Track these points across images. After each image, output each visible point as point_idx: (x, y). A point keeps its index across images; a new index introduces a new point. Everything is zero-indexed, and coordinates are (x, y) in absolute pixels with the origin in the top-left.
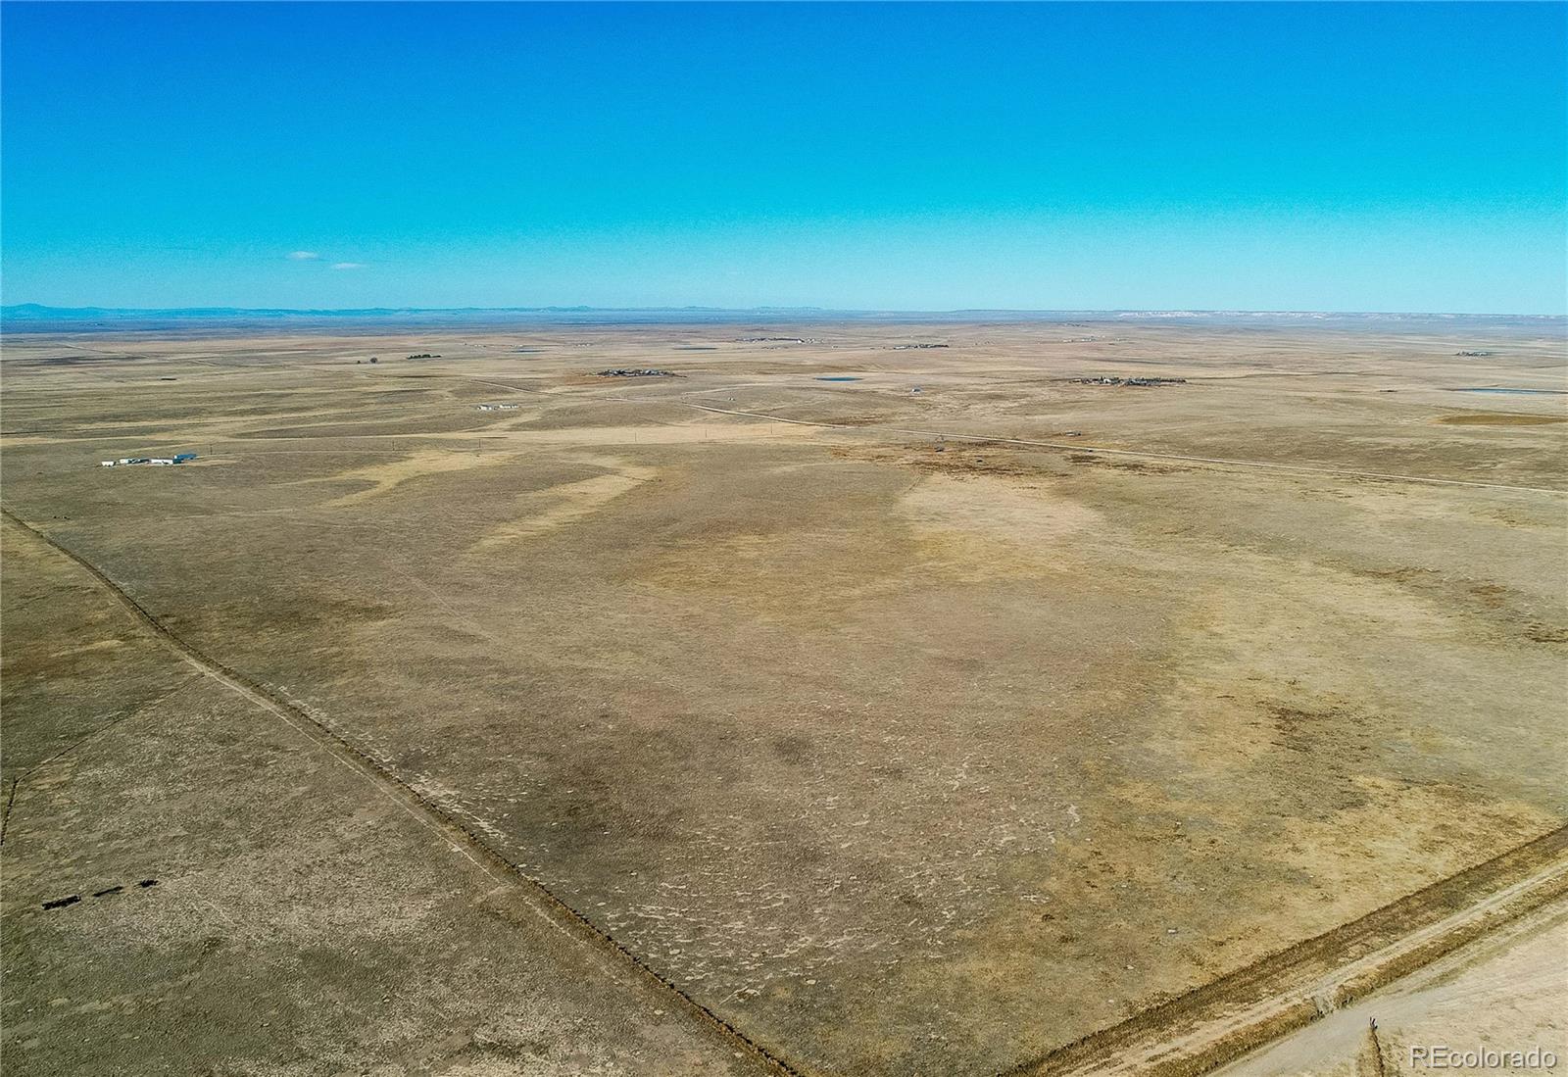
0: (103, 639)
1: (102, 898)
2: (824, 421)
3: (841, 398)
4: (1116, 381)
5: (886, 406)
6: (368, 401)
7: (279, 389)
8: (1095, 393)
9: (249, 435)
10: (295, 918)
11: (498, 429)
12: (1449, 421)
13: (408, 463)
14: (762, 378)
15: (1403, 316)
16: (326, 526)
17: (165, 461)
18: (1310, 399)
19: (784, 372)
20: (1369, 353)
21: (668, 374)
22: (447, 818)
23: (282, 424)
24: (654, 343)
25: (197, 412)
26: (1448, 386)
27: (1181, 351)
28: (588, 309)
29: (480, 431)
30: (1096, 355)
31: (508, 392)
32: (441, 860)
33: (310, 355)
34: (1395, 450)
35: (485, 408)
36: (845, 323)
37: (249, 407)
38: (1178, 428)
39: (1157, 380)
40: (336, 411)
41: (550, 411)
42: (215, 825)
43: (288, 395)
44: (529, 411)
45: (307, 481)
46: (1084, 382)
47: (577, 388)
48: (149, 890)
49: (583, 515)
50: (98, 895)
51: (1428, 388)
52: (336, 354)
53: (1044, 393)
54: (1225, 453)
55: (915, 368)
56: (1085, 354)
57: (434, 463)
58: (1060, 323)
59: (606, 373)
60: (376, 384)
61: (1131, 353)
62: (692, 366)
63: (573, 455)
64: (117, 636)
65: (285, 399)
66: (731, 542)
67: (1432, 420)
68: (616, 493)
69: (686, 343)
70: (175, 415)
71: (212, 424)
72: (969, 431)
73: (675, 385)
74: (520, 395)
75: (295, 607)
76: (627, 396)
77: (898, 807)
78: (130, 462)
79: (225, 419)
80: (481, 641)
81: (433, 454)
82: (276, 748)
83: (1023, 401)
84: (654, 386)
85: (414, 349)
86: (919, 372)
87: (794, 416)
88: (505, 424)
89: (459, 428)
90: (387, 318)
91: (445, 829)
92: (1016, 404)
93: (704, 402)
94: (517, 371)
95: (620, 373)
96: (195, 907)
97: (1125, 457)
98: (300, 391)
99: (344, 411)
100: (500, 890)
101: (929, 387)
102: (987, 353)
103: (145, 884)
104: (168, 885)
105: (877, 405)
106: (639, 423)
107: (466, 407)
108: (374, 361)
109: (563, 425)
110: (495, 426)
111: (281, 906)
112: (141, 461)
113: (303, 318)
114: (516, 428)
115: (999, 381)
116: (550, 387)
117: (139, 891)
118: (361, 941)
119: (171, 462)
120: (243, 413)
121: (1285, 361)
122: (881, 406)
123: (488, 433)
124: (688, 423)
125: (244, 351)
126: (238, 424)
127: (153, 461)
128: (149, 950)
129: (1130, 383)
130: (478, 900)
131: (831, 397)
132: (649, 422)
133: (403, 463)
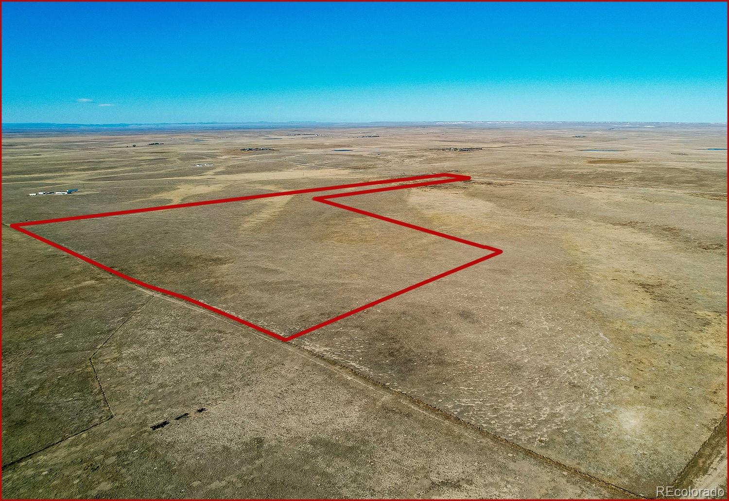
0: (85, 281)
1: (181, 419)
2: (350, 168)
3: (350, 158)
4: (456, 149)
5: (370, 161)
6: (142, 164)
7: (97, 159)
8: (450, 154)
9: (94, 180)
10: (292, 422)
11: (209, 175)
12: (590, 162)
13: (179, 190)
14: (310, 150)
15: (543, 122)
16: (166, 221)
17: (63, 193)
18: (535, 155)
19: (318, 148)
20: (541, 137)
21: (271, 150)
22: (335, 363)
23: (106, 174)
24: (255, 137)
25: (61, 170)
26: (578, 149)
27: (471, 137)
28: (217, 123)
29: (201, 176)
30: (439, 139)
31: (204, 159)
32: (346, 384)
33: (101, 144)
34: (582, 174)
35: (199, 166)
36: (329, 128)
37: (86, 167)
38: (495, 167)
39: (471, 149)
40: (129, 168)
41: (228, 166)
42: (215, 375)
43: (102, 162)
44: (218, 166)
45: (138, 200)
46: (443, 150)
47: (234, 156)
48: (203, 414)
49: (279, 211)
50: (178, 419)
51: (571, 150)
52: (113, 143)
53: (430, 155)
54: (519, 177)
55: (372, 146)
56: (434, 139)
57: (192, 190)
58: (417, 127)
59: (244, 150)
60: (142, 156)
61: (452, 138)
62: (278, 146)
63: (252, 185)
64: (92, 278)
65: (104, 163)
66: (352, 221)
67: (583, 163)
68: (286, 202)
69: (268, 137)
70: (50, 171)
71: (72, 175)
72: (412, 171)
73: (276, 154)
74: (210, 160)
75: (176, 260)
76: (258, 158)
77: (532, 340)
78: (44, 194)
79: (77, 173)
80: (281, 273)
81: (188, 186)
82: (220, 332)
83: (425, 158)
84: (266, 155)
85: (149, 141)
86: (373, 147)
87: (336, 166)
88: (211, 172)
89: (192, 175)
90: (127, 127)
91: (336, 368)
92: (422, 159)
93: (294, 161)
94: (203, 150)
95: (250, 149)
96: (236, 422)
97: (482, 180)
98: (107, 160)
99: (133, 168)
100: (386, 398)
101: (383, 153)
102: (395, 139)
103: (200, 411)
104: (212, 410)
105: (367, 161)
106: (270, 170)
107: (189, 165)
108: (134, 146)
109: (238, 172)
110: (207, 173)
111: (281, 416)
112: (50, 193)
113: (87, 128)
114: (217, 174)
115: (409, 150)
116: (221, 156)
117: (198, 414)
118: (337, 432)
119: (66, 193)
120: (84, 170)
121: (513, 141)
122: (368, 161)
123: (207, 176)
124: (291, 170)
125: (67, 142)
126: (85, 175)
127: (57, 193)
128: (226, 449)
129: (461, 150)
130: (379, 404)
131: (346, 158)
132: (275, 170)
133: (177, 191)
